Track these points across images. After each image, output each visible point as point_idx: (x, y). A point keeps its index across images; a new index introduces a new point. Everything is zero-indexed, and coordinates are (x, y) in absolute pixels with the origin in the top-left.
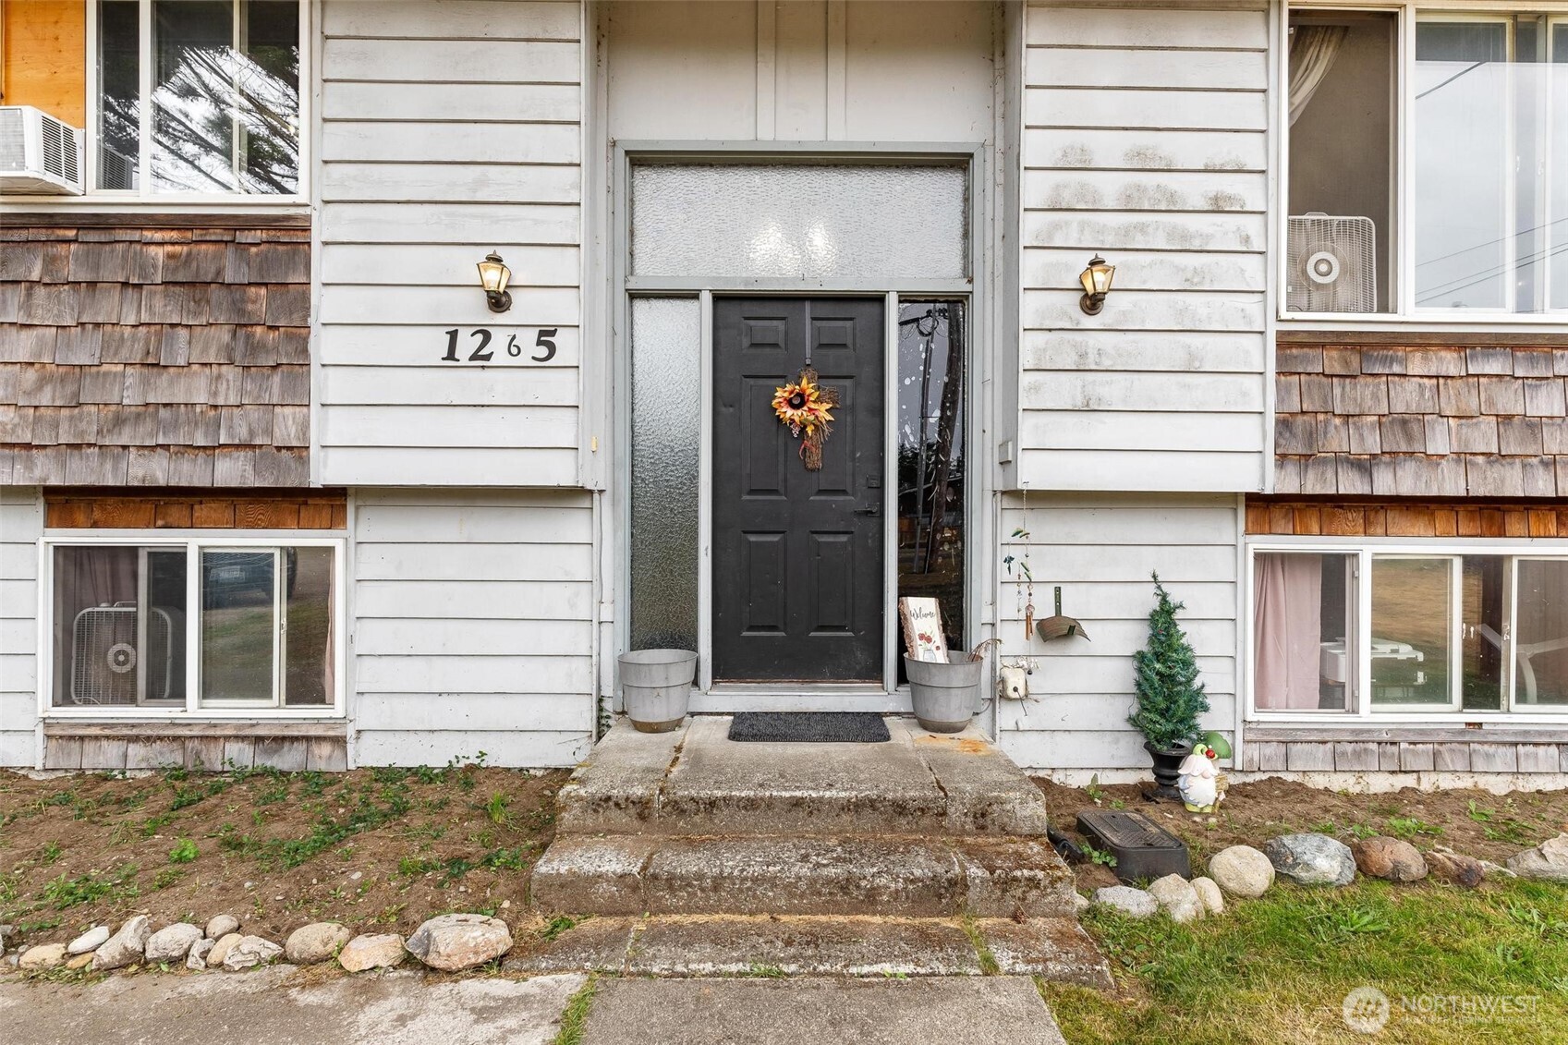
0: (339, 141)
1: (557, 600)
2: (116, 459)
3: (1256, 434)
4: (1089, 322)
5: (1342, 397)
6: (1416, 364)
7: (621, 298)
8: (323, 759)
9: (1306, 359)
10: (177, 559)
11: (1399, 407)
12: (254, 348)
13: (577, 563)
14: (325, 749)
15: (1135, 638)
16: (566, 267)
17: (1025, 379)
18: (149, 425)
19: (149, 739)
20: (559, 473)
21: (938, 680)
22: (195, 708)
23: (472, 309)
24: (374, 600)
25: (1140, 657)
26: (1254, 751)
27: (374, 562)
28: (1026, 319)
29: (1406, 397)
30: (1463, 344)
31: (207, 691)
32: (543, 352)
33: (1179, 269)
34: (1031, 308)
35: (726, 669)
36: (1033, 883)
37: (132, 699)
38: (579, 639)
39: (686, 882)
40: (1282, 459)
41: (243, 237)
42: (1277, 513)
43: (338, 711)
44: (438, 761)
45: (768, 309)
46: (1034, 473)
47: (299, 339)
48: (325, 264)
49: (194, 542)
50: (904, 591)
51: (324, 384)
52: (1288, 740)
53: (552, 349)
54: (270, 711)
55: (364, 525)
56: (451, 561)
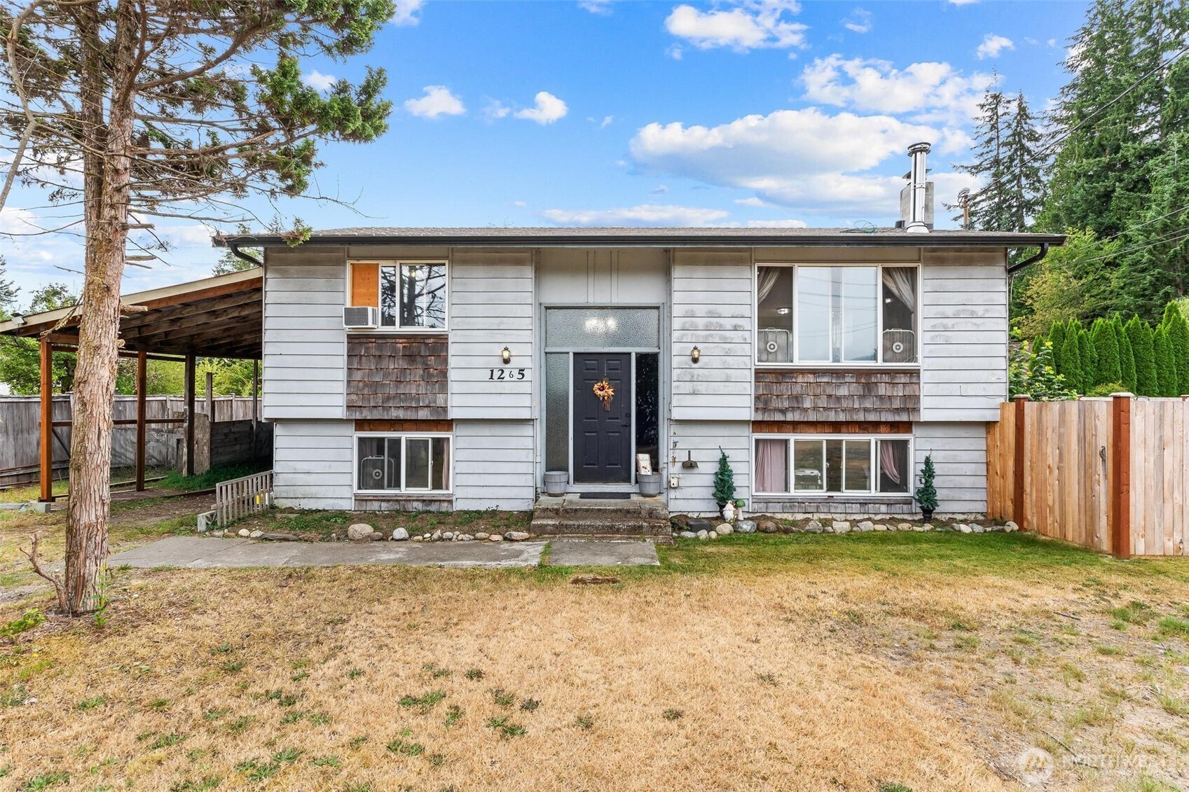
0: (457, 311)
1: (522, 455)
2: (388, 411)
3: (749, 401)
4: (695, 366)
5: (775, 389)
6: (800, 379)
7: (543, 355)
8: (445, 507)
9: (764, 377)
10: (398, 441)
11: (795, 393)
12: (430, 376)
13: (528, 443)
14: (445, 504)
15: (715, 468)
16: (528, 350)
17: (674, 384)
18: (398, 400)
19: (389, 501)
20: (525, 414)
21: (646, 480)
22: (404, 490)
23: (497, 363)
24: (461, 455)
25: (716, 474)
26: (756, 506)
27: (462, 442)
28: (674, 365)
29: (797, 390)
30: (814, 372)
31: (407, 486)
32: (520, 376)
33: (724, 349)
34: (676, 361)
35: (578, 479)
36: (660, 527)
37: (383, 488)
38: (528, 468)
39: (570, 526)
40: (757, 409)
41: (427, 341)
42: (763, 426)
43: (450, 492)
44: (483, 509)
45: (592, 357)
46: (677, 414)
47: (444, 374)
48: (452, 349)
49: (404, 436)
50: (638, 452)
51: (453, 387)
52: (767, 501)
53: (523, 375)
54: (427, 491)
55: (458, 431)
56: (486, 442)
